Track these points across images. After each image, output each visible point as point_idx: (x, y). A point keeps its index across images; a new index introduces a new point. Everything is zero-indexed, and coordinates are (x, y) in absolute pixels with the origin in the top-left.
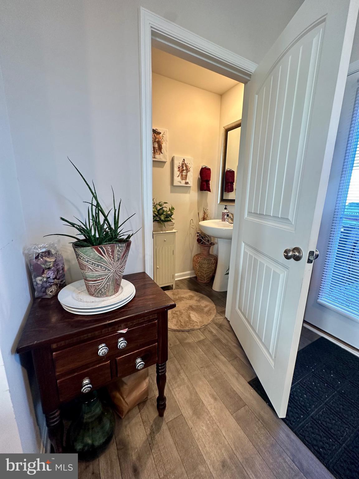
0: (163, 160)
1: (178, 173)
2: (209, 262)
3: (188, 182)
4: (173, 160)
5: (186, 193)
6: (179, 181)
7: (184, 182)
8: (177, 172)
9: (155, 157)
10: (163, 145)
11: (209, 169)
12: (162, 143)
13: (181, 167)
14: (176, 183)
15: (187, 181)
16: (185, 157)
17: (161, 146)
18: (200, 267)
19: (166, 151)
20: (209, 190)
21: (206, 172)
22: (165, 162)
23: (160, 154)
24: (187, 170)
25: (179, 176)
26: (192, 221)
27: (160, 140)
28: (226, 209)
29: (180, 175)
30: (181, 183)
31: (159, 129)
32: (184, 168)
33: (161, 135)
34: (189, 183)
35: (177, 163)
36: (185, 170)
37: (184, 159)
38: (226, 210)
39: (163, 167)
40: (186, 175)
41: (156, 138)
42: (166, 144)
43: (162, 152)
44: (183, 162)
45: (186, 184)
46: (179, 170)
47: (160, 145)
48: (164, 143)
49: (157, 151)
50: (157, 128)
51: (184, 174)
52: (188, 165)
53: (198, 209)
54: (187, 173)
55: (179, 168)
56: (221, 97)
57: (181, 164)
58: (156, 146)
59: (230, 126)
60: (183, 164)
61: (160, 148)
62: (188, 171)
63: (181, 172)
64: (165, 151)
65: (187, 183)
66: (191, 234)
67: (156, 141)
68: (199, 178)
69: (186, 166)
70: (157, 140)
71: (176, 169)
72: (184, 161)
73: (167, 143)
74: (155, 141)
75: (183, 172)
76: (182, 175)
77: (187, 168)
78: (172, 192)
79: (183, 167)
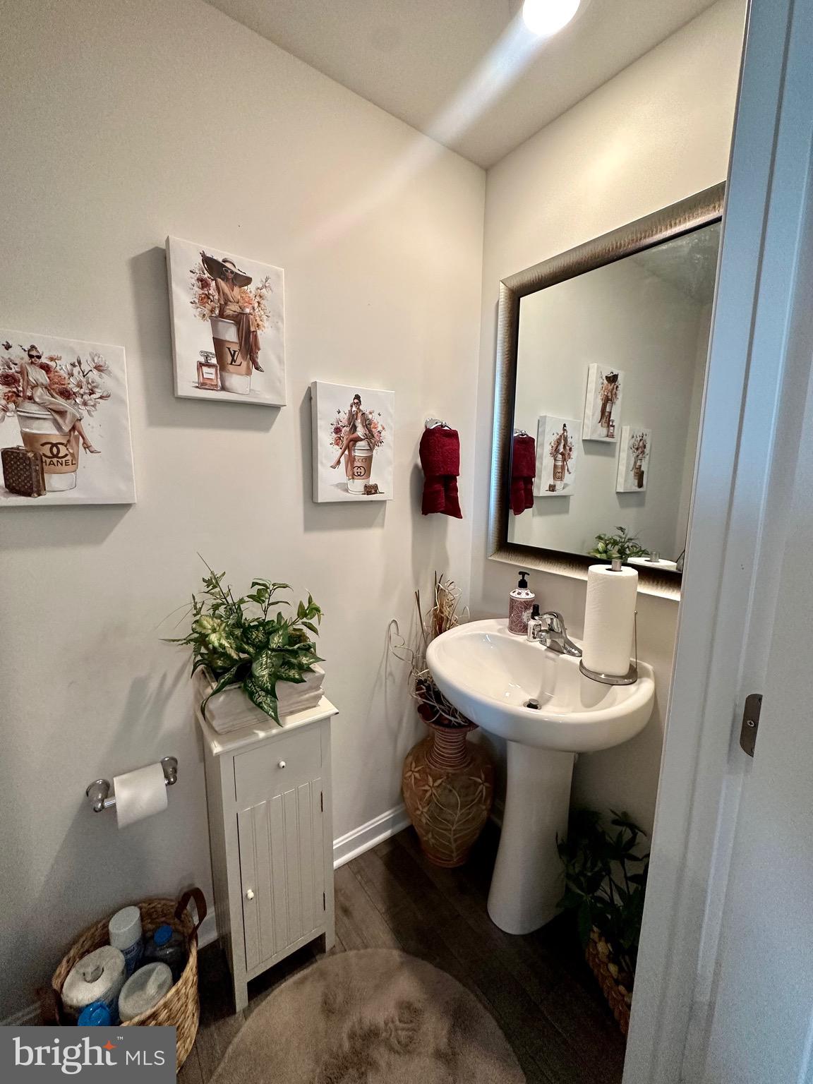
0: (267, 398)
1: (336, 451)
2: (470, 798)
3: (376, 487)
4: (310, 401)
5: (368, 524)
6: (338, 485)
7: (358, 485)
8: (328, 449)
9: (227, 384)
10: (265, 335)
11: (453, 435)
12: (258, 325)
13: (348, 429)
14: (326, 493)
15: (372, 481)
16: (358, 388)
17: (256, 337)
18: (433, 817)
19: (281, 361)
20: (456, 512)
21: (444, 445)
22: (276, 408)
23: (249, 373)
24: (372, 439)
25: (339, 462)
26: (393, 625)
27: (247, 311)
28: (523, 584)
29: (343, 460)
30: (347, 490)
31: (241, 263)
32: (360, 432)
33: (251, 288)
34: (380, 489)
35: (330, 413)
36: (362, 440)
37: (357, 397)
38: (523, 592)
39: (267, 428)
40: (369, 460)
41: (227, 301)
42: (278, 329)
43: (260, 361)
44: (354, 409)
45: (369, 493)
46: (338, 441)
47: (249, 332)
48: (266, 324)
49: (233, 360)
50: (230, 256)
51: (357, 453)
52: (374, 418)
53: (417, 580)
54: (371, 450)
55: (337, 430)
56: (487, 173)
57: (344, 418)
58: (230, 334)
59: (527, 278)
60: (352, 418)
61: (249, 346)
62: (375, 444)
63: (348, 447)
64: (273, 358)
65: (371, 490)
66: (391, 674)
67: (228, 312)
68: (416, 466)
69: (368, 424)
70: (232, 309)
71: (325, 437)
72: (359, 404)
73: (284, 327)
74: (222, 315)
75: (354, 445)
76: (351, 460)
77: (370, 431)
78: (310, 525)
79: (354, 428)
